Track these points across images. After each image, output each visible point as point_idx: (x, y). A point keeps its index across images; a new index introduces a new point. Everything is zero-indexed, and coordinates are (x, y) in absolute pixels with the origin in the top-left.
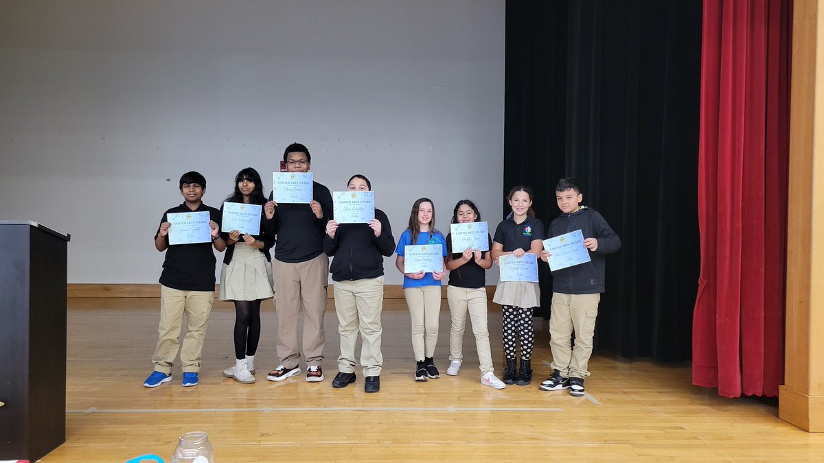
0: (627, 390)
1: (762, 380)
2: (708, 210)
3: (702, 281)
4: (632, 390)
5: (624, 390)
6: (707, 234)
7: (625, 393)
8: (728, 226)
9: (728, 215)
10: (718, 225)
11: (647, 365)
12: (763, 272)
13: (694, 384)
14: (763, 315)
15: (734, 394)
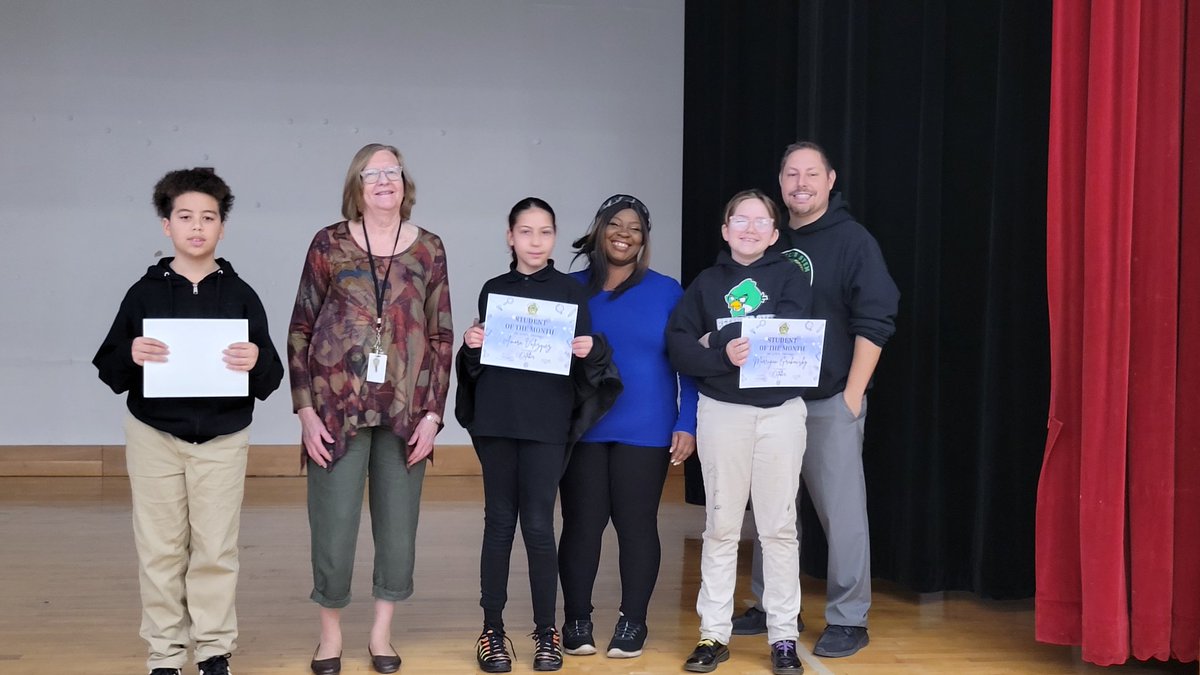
0: (906, 657)
1: (1169, 630)
2: (1066, 274)
3: (1054, 425)
4: (914, 656)
5: (899, 656)
6: (1066, 320)
7: (899, 661)
8: (1104, 306)
9: (1105, 284)
10: (1085, 304)
11: (962, 606)
12: (1173, 402)
13: (1038, 639)
14: (1172, 492)
15: (1111, 657)
